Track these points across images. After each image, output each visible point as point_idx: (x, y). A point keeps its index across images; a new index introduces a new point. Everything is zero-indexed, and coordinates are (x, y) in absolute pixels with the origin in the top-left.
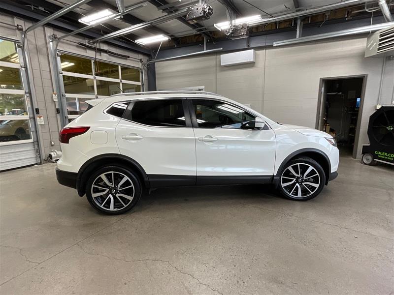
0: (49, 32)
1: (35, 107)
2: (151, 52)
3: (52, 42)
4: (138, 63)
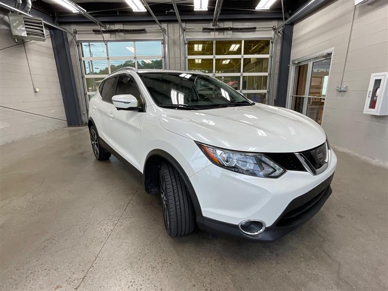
3: (183, 33)
4: (270, 32)
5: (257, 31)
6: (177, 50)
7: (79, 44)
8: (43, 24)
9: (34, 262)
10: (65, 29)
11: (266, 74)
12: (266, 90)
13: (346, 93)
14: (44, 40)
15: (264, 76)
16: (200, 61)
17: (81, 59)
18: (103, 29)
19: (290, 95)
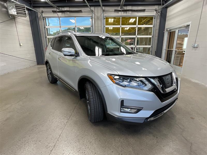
3: (103, 13)
4: (153, 12)
5: (146, 11)
6: (99, 22)
7: (44, 18)
8: (25, 8)
9: (28, 137)
10: (37, 10)
11: (151, 36)
12: (151, 46)
13: (198, 48)
14: (26, 17)
15: (149, 38)
16: (112, 28)
17: (45, 27)
18: (58, 10)
19: (164, 48)
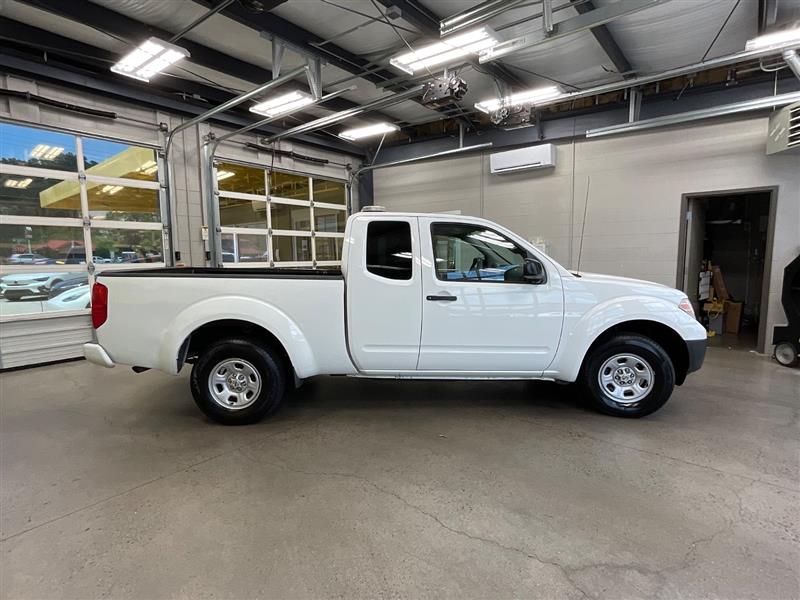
0: (205, 130)
1: (176, 249)
2: (366, 153)
4: (344, 171)
